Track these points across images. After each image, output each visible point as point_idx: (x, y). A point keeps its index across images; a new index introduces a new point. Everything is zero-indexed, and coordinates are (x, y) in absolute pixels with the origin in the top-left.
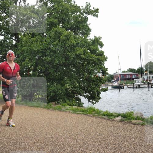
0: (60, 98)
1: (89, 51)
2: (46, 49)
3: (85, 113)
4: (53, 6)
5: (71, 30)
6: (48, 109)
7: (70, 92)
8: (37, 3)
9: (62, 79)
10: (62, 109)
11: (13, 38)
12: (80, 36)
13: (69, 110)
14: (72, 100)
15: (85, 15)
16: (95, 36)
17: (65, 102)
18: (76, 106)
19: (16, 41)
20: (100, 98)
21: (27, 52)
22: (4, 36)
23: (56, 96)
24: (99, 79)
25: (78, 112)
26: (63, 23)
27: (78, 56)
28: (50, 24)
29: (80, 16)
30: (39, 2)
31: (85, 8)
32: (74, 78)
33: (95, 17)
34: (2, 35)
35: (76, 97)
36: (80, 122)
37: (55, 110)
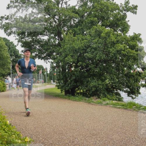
0: (101, 93)
1: (128, 47)
2: (87, 46)
3: (125, 108)
4: (93, 6)
5: (110, 28)
6: (89, 103)
7: (110, 87)
8: (78, 3)
9: (102, 75)
10: (102, 103)
11: (57, 37)
12: (119, 32)
13: (110, 104)
14: (112, 95)
15: (124, 12)
16: (134, 33)
17: (105, 97)
18: (116, 100)
19: (59, 40)
20: (140, 93)
21: (69, 50)
22: (48, 36)
23: (97, 91)
24: (138, 73)
25: (118, 107)
26: (103, 21)
27: (119, 52)
28: (90, 22)
29: (119, 13)
30: (79, 2)
31: (124, 5)
32: (114, 74)
33: (134, 14)
34: (46, 35)
35: (115, 91)
36: (121, 116)
37: (96, 104)
